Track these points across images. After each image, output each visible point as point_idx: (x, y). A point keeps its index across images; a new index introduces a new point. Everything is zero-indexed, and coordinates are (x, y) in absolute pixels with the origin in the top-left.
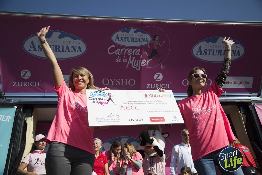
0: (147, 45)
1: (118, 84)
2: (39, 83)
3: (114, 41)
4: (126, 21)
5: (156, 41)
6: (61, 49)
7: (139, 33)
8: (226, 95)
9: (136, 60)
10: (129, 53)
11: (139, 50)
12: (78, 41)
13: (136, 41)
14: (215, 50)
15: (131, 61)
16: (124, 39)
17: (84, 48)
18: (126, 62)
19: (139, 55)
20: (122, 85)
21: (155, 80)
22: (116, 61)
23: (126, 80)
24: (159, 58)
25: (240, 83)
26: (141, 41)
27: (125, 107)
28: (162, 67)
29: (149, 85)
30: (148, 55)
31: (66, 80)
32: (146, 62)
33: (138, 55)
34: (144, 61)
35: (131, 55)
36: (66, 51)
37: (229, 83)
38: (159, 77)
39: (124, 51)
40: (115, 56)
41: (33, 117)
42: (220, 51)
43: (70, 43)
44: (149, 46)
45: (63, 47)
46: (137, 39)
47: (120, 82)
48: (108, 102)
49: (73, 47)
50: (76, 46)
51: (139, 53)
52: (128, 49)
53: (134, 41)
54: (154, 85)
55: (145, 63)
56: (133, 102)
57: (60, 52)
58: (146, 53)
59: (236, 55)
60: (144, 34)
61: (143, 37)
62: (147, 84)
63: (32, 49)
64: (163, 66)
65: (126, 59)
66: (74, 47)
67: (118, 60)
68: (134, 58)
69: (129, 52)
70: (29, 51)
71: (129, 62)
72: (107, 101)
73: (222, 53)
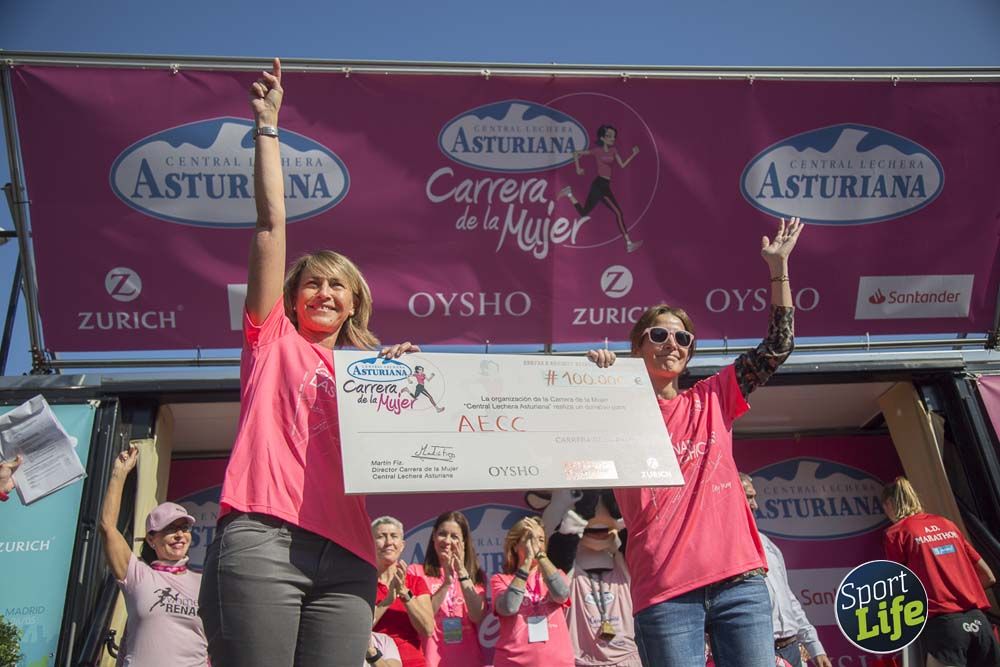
0: (574, 164)
1: (467, 310)
2: (172, 314)
3: (449, 151)
4: (493, 78)
5: (606, 149)
6: (251, 189)
7: (542, 121)
8: (871, 345)
9: (531, 221)
10: (506, 196)
11: (543, 183)
12: (315, 154)
13: (531, 151)
14: (828, 177)
15: (515, 222)
16: (485, 144)
17: (337, 182)
18: (497, 228)
19: (543, 200)
20: (482, 312)
21: (602, 294)
22: (459, 228)
23: (497, 295)
24: (616, 210)
25: (924, 299)
26: (549, 149)
27: (475, 422)
28: (629, 243)
29: (583, 311)
30: (575, 201)
32: (571, 226)
33: (538, 201)
34: (562, 225)
35: (511, 202)
37: (882, 299)
38: (619, 280)
39: (486, 188)
40: (454, 209)
41: (156, 437)
42: (848, 182)
43: (286, 164)
44: (581, 166)
46: (536, 143)
47: (475, 302)
48: (412, 402)
49: (295, 177)
50: (307, 176)
51: (545, 196)
52: (501, 180)
53: (522, 151)
54: (602, 310)
55: (564, 230)
56: (503, 403)
57: (246, 199)
58: (570, 195)
59: (912, 196)
60: (561, 121)
61: (558, 136)
62: (576, 310)
63: (145, 190)
64: (633, 242)
65: (496, 219)
66: (300, 180)
67: (466, 223)
68: (524, 213)
69: (503, 191)
70: (132, 196)
71: (508, 230)
72: (410, 399)
73: (858, 189)
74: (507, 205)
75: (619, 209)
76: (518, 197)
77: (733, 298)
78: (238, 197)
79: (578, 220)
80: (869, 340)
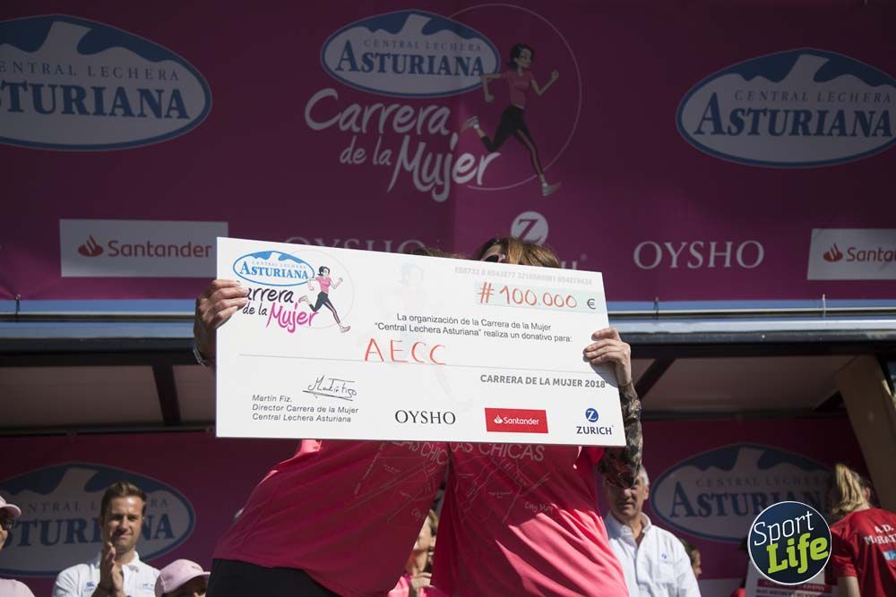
0: (482, 88)
3: (333, 69)
5: (520, 70)
6: (89, 103)
7: (445, 36)
8: (828, 312)
9: (429, 157)
10: (400, 125)
11: (445, 111)
12: (169, 66)
13: (431, 71)
14: (778, 111)
15: (410, 158)
16: (376, 62)
17: (196, 100)
18: (389, 164)
19: (445, 132)
22: (343, 161)
23: (389, 243)
24: (529, 144)
25: (888, 256)
26: (452, 70)
28: (545, 185)
30: (481, 134)
31: (116, 242)
32: (477, 164)
33: (439, 132)
34: (467, 162)
35: (408, 133)
36: (117, 111)
37: (839, 257)
38: (532, 229)
39: (376, 115)
40: (339, 138)
42: (802, 118)
43: (133, 75)
44: (490, 93)
45: (99, 92)
46: (437, 63)
49: (145, 93)
50: (160, 92)
51: (447, 126)
52: (395, 106)
53: (421, 71)
55: (469, 168)
57: (84, 116)
58: (476, 127)
59: (874, 134)
60: (467, 38)
61: (464, 55)
64: (549, 184)
65: (388, 152)
66: (152, 97)
67: (352, 156)
68: (422, 146)
69: (398, 119)
71: (402, 165)
73: (813, 126)
74: (402, 136)
75: (533, 144)
76: (415, 127)
77: (666, 252)
78: (73, 113)
79: (486, 157)
80: (825, 305)
